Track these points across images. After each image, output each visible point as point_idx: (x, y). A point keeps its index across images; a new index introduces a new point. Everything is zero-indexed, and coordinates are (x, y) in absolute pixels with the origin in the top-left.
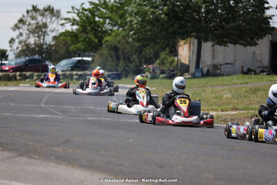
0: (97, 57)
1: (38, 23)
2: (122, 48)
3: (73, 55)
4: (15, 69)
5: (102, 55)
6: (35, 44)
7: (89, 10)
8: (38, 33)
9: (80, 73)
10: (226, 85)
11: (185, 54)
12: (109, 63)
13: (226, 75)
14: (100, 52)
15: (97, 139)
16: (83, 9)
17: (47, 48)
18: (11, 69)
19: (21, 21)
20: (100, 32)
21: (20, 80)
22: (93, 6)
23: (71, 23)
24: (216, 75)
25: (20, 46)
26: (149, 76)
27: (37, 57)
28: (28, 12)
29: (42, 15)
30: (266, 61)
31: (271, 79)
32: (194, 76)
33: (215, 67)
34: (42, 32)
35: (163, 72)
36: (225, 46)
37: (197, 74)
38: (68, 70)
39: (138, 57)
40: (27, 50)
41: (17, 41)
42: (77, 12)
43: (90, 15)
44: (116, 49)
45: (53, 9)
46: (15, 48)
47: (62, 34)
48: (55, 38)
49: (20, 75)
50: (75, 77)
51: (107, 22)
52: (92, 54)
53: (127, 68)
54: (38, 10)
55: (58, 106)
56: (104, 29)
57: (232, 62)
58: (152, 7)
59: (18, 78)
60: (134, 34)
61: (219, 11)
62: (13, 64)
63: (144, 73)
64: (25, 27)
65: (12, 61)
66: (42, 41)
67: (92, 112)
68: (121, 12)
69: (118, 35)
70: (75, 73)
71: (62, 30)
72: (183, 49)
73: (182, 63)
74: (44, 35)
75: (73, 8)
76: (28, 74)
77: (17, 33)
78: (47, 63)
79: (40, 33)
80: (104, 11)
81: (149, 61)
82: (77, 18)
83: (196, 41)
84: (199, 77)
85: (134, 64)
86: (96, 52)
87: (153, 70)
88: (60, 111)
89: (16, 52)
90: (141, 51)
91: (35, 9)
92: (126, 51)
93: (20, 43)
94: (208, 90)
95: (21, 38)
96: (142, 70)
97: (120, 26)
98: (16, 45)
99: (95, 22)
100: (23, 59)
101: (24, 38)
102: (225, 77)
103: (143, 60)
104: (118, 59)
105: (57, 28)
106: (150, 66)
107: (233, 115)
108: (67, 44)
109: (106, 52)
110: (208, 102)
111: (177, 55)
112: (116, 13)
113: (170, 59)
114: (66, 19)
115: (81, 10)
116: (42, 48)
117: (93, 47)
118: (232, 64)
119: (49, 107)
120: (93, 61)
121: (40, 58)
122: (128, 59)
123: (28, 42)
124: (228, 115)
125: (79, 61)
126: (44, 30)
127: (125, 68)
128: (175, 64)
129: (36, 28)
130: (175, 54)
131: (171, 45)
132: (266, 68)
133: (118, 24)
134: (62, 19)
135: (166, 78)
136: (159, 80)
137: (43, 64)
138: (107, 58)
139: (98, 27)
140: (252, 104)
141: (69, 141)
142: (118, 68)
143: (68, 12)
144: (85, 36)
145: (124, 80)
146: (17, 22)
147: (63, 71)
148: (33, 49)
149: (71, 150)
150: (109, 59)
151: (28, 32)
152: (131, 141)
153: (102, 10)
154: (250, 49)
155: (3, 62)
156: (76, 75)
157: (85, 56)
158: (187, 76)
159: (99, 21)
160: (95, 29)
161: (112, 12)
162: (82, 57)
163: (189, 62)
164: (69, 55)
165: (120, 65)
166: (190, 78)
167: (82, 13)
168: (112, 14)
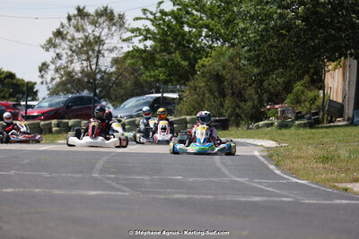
0: (187, 92)
1: (87, 37)
2: (228, 76)
4: (49, 115)
5: (195, 88)
6: (82, 72)
7: (172, 13)
8: (87, 53)
11: (336, 85)
12: (207, 102)
14: (191, 83)
16: (163, 12)
17: (102, 78)
18: (43, 114)
19: (59, 34)
20: (192, 50)
21: (58, 132)
22: (179, 7)
23: (141, 37)
25: (57, 76)
26: (276, 123)
27: (85, 93)
28: (69, 19)
29: (94, 23)
32: (352, 123)
34: (93, 50)
35: (299, 116)
37: (356, 120)
39: (257, 92)
40: (69, 82)
41: (52, 67)
42: (152, 17)
43: (174, 22)
44: (219, 79)
45: (112, 13)
46: (49, 80)
47: (128, 55)
48: (115, 61)
49: (58, 125)
51: (204, 34)
52: (178, 87)
54: (87, 15)
55: (120, 176)
56: (198, 45)
58: (279, 7)
59: (54, 129)
60: (249, 51)
62: (45, 106)
63: (268, 118)
64: (65, 45)
65: (44, 100)
66: (94, 67)
67: (180, 186)
68: (227, 16)
69: (221, 54)
71: (127, 48)
72: (333, 78)
73: (331, 101)
74: (98, 57)
75: (145, 11)
76: (71, 122)
77: (52, 54)
78: (104, 103)
79: (90, 53)
80: (199, 14)
81: (276, 98)
82: (152, 28)
85: (250, 103)
86: (185, 85)
87: (283, 112)
88: (125, 185)
89: (51, 86)
90: (262, 81)
91: (81, 13)
92: (236, 82)
93: (57, 70)
95: (59, 63)
96: (264, 113)
97: (225, 41)
98: (50, 74)
99: (184, 34)
100: (62, 98)
101: (63, 62)
103: (265, 97)
104: (223, 95)
105: (118, 46)
106: (277, 106)
108: (136, 71)
109: (202, 84)
111: (322, 87)
112: (220, 18)
113: (311, 94)
114: (133, 31)
115: (158, 15)
116: (95, 80)
117: (180, 76)
120: (181, 99)
121: (92, 95)
122: (239, 96)
123: (70, 69)
125: (159, 98)
126: (96, 48)
127: (234, 109)
128: (319, 102)
129: (82, 46)
130: (320, 85)
131: (312, 71)
133: (222, 37)
134: (128, 30)
135: (305, 126)
136: (292, 130)
138: (204, 95)
139: (189, 42)
142: (222, 110)
143: (137, 19)
144: (167, 57)
145: (232, 130)
146: (52, 36)
147: (131, 117)
148: (79, 80)
150: (207, 95)
151: (70, 53)
153: (195, 12)
155: (29, 103)
157: (167, 92)
158: (340, 122)
159: (190, 32)
160: (184, 46)
161: (212, 16)
162: (163, 93)
163: (344, 98)
164: (139, 90)
165: (226, 106)
166: (346, 125)
167: (161, 19)
168: (213, 19)
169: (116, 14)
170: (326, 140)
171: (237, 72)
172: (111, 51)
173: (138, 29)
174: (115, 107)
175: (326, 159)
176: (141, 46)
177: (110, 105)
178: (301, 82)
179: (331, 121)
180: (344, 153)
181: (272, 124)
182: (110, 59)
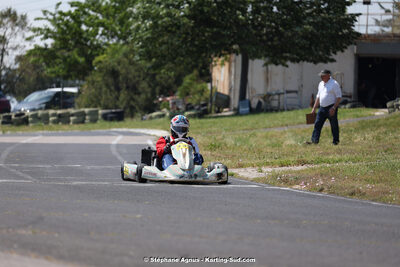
0: (86, 87)
2: (123, 71)
3: (48, 84)
5: (93, 82)
9: (59, 112)
10: (287, 125)
11: (222, 79)
12: (104, 96)
13: (288, 110)
14: (89, 78)
15: (86, 215)
16: (61, 13)
17: (6, 74)
22: (76, 8)
23: (42, 36)
24: (271, 110)
26: (168, 114)
31: (358, 113)
32: (237, 113)
35: (189, 107)
36: (284, 65)
37: (241, 110)
38: (41, 109)
39: (150, 86)
42: (51, 17)
43: (72, 21)
44: (114, 73)
45: (15, 14)
47: (30, 53)
48: (19, 59)
50: (51, 119)
51: (100, 32)
52: (77, 82)
53: (132, 103)
55: (24, 165)
56: (95, 43)
57: (297, 89)
60: (142, 47)
61: (275, 9)
63: (159, 110)
67: (79, 173)
68: (119, 16)
69: (115, 51)
70: (51, 112)
73: (218, 94)
74: (3, 55)
75: (45, 12)
78: (8, 98)
81: (168, 91)
82: (52, 28)
83: (239, 58)
84: (246, 114)
85: (143, 96)
86: (84, 80)
88: (28, 173)
90: (154, 76)
92: (130, 76)
94: (259, 134)
97: (120, 38)
99: (81, 33)
102: (285, 113)
103: (158, 89)
104: (118, 89)
105: (22, 44)
106: (168, 99)
107: (299, 172)
108: (38, 67)
109: (99, 79)
110: (260, 151)
111: (210, 80)
112: (114, 17)
113: (199, 87)
114: (34, 30)
115: (57, 16)
117: (78, 72)
118: (296, 92)
119: (11, 167)
120: (79, 92)
122: (134, 89)
124: (290, 172)
125: (58, 94)
127: (129, 103)
128: (207, 94)
130: (207, 78)
131: (201, 65)
132: (350, 97)
133: (116, 34)
134: (30, 29)
137: (3, 99)
138: (101, 88)
140: (328, 154)
141: (41, 218)
142: (118, 103)
143: (38, 19)
144: (66, 54)
145: (128, 121)
147: (33, 110)
149: (44, 233)
150: (104, 89)
152: (139, 216)
153: (91, 12)
156: (54, 115)
157: (67, 86)
158: (226, 112)
159: (87, 31)
160: (82, 44)
161: (107, 16)
162: (63, 87)
163: (230, 90)
164: (41, 85)
165: (121, 99)
166: (232, 116)
167: (60, 19)
168: (108, 18)
169: (19, 14)
170: (214, 129)
171: (131, 67)
172: (15, 49)
173: (39, 29)
174: (19, 101)
175: (213, 147)
176: (41, 44)
177: (14, 100)
178: (191, 76)
179: (218, 112)
180: (230, 141)
181: (163, 116)
182: (14, 57)
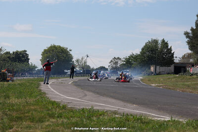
6: (115, 67)
10: (162, 77)
19: (111, 61)
23: (123, 62)
24: (160, 74)
28: (113, 59)
30: (173, 71)
32: (154, 75)
33: (160, 72)
35: (146, 74)
40: (113, 68)
42: (125, 59)
45: (119, 58)
48: (120, 65)
51: (133, 61)
52: (129, 69)
54: (116, 58)
57: (164, 71)
71: (121, 63)
72: (152, 68)
81: (143, 71)
83: (155, 66)
84: (156, 75)
87: (144, 73)
89: (110, 69)
94: (157, 78)
95: (111, 65)
96: (141, 73)
98: (110, 67)
102: (162, 75)
111: (150, 70)
112: (135, 59)
116: (117, 68)
117: (129, 67)
121: (116, 70)
123: (113, 66)
126: (117, 63)
128: (150, 72)
129: (115, 63)
131: (149, 67)
132: (173, 73)
133: (135, 62)
134: (121, 60)
135: (148, 75)
136: (146, 76)
144: (127, 65)
151: (113, 64)
154: (169, 68)
155: (107, 71)
163: (153, 71)
175: (149, 80)
178: (147, 69)
179: (151, 75)
